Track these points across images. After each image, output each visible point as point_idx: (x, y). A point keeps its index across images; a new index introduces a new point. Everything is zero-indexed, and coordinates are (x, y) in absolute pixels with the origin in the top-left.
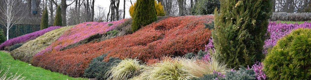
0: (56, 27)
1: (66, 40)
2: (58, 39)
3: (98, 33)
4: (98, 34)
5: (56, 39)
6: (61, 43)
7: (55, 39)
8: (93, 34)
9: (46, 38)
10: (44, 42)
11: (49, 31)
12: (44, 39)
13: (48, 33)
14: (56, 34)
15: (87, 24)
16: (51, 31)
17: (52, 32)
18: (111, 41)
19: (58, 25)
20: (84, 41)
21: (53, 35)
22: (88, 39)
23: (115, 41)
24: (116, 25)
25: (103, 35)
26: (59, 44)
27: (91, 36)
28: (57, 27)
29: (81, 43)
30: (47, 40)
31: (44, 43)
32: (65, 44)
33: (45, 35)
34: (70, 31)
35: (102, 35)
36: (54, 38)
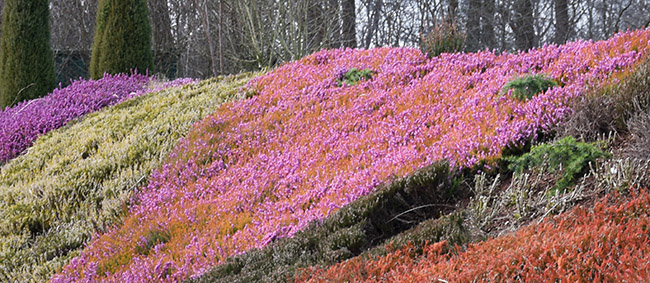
0: (106, 79)
1: (195, 214)
2: (137, 201)
3: (434, 156)
4: (441, 172)
5: (124, 196)
6: (162, 238)
7: (109, 194)
8: (399, 164)
9: (50, 183)
10: (34, 216)
11: (59, 125)
12: (29, 188)
13: (56, 135)
14: (114, 151)
15: (336, 70)
16: (75, 117)
17: (83, 132)
18: (560, 251)
19: (121, 67)
20: (338, 234)
21: (97, 161)
22: (368, 214)
23: (596, 251)
24: (574, 89)
25: (480, 179)
26: (144, 250)
27: (388, 185)
28: (120, 80)
29: (312, 246)
30: (54, 203)
31: (36, 228)
32: (192, 250)
33: (33, 153)
34: (217, 127)
35: (468, 173)
36: (107, 186)
